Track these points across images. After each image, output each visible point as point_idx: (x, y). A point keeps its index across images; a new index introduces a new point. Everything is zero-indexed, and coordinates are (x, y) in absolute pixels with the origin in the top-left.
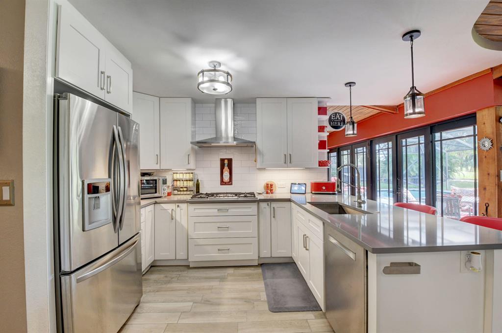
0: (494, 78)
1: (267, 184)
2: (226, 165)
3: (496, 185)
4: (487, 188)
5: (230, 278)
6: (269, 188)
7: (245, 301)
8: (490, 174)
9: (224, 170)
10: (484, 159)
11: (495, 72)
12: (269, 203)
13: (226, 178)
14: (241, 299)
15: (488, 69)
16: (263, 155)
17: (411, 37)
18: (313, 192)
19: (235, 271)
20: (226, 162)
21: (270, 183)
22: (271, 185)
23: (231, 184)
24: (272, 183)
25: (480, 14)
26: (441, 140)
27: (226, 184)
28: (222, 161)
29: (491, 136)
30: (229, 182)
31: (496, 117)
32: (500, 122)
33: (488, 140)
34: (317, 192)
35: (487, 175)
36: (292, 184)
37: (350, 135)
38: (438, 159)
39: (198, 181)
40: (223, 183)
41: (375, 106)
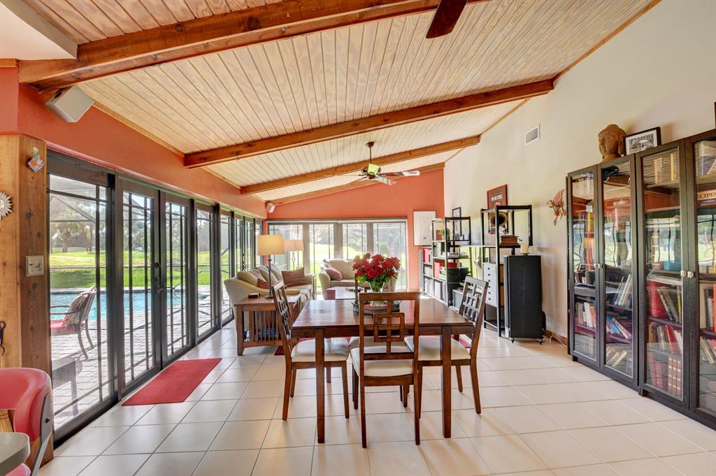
0: (21, 81)
3: (17, 284)
8: (8, 264)
11: (23, 70)
15: (12, 60)
31: (21, 154)
32: (28, 166)
35: (2, 266)
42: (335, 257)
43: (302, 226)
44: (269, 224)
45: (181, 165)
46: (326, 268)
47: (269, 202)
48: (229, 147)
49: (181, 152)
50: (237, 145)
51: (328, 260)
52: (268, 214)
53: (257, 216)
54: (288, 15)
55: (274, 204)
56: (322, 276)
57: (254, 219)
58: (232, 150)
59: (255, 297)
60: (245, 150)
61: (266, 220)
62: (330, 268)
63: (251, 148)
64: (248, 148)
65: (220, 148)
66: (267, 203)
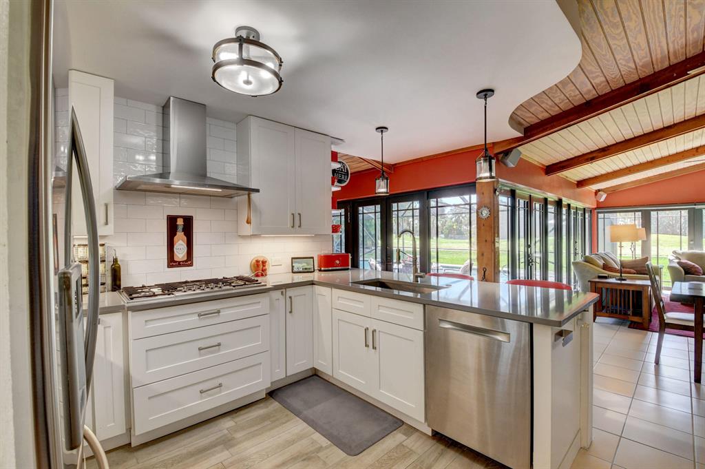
1: (257, 261)
2: (180, 227)
4: (485, 254)
5: (238, 435)
6: (260, 267)
7: (304, 460)
8: (488, 241)
9: (175, 238)
10: (483, 228)
11: (495, 147)
12: (284, 290)
13: (180, 252)
14: (294, 459)
15: (490, 143)
16: (260, 213)
17: (486, 95)
18: (322, 269)
19: (237, 420)
20: (180, 222)
21: (261, 259)
22: (264, 263)
23: (191, 265)
24: (265, 260)
25: (541, 91)
26: (437, 207)
27: (179, 264)
28: (172, 221)
29: (489, 206)
30: (186, 261)
33: (486, 209)
34: (326, 269)
35: (485, 242)
36: (292, 258)
37: (382, 193)
38: (433, 224)
39: (115, 261)
40: (172, 262)
41: (374, 161)
42: (690, 247)
43: (640, 213)
44: (598, 213)
45: (543, 173)
46: (677, 261)
47: (599, 190)
48: (584, 155)
49: (543, 165)
50: (592, 152)
51: (680, 252)
52: (598, 202)
53: (587, 206)
54: (675, 75)
55: (605, 192)
56: (671, 268)
57: (584, 209)
58: (586, 157)
59: (605, 277)
60: (600, 154)
61: (595, 209)
62: (684, 261)
63: (605, 153)
64: (603, 153)
65: (576, 157)
66: (597, 192)
